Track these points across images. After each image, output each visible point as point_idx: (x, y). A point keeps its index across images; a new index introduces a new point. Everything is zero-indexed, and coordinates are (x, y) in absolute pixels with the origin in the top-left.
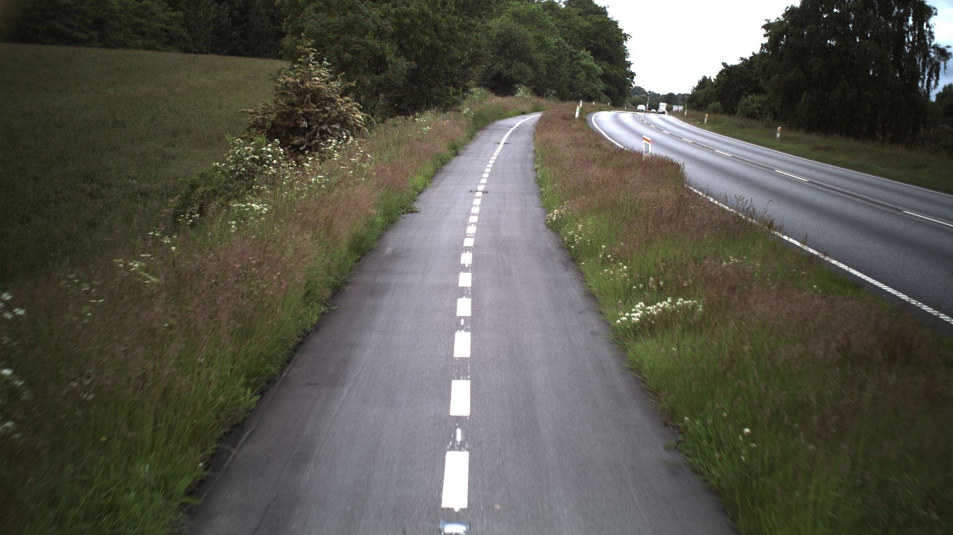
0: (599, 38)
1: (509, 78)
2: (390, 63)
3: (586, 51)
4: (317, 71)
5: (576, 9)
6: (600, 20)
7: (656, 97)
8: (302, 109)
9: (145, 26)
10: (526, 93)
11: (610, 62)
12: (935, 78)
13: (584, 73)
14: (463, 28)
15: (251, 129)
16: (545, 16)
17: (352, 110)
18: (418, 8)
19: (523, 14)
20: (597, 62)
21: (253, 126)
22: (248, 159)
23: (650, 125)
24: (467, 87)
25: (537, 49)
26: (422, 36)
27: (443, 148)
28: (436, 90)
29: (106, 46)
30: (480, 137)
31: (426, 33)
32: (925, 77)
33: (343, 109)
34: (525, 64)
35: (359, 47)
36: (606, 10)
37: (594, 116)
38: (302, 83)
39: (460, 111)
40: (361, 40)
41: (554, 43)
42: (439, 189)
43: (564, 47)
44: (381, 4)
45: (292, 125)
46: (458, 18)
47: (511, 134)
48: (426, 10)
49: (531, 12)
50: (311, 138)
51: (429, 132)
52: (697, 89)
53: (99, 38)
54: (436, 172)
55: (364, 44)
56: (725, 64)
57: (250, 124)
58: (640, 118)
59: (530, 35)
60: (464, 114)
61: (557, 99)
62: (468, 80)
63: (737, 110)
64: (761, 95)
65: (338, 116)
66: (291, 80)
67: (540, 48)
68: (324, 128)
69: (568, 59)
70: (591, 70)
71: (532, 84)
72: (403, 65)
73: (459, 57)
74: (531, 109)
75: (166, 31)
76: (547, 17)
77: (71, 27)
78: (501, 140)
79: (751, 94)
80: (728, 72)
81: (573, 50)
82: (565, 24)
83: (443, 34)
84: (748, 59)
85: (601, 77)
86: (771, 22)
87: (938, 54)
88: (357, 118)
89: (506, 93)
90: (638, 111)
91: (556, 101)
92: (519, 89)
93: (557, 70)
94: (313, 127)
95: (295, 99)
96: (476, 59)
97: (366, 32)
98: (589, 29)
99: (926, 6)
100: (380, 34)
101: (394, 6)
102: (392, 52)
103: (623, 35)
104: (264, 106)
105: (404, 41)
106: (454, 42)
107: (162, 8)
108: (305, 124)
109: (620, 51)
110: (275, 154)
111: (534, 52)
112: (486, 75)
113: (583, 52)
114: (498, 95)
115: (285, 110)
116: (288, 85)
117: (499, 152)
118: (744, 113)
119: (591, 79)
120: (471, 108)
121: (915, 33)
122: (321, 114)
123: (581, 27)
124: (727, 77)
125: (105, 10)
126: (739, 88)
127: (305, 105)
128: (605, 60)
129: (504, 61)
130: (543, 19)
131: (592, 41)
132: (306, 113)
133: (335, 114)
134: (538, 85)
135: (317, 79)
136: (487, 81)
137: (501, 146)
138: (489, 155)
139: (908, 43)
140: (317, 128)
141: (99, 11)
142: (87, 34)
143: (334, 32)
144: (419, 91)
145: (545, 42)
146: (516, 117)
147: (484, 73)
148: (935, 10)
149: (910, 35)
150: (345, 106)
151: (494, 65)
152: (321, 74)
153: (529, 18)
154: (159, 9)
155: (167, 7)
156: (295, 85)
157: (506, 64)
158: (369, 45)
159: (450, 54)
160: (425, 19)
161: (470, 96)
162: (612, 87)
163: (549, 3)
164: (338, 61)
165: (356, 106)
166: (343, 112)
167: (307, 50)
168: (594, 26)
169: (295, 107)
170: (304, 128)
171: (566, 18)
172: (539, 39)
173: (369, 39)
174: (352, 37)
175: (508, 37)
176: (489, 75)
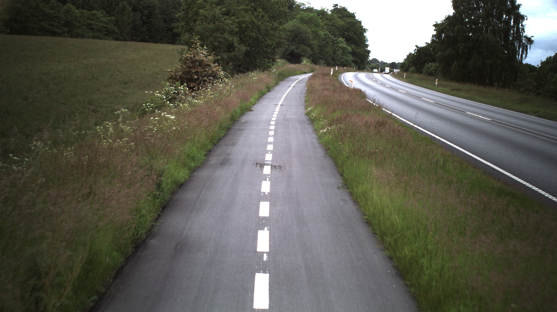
0: (349, 31)
1: (298, 54)
2: (236, 47)
3: (343, 38)
4: (201, 51)
5: (337, 14)
6: (350, 21)
7: (385, 64)
8: (194, 70)
9: (94, 25)
10: (308, 62)
11: (356, 45)
12: (525, 53)
13: (340, 51)
14: (272, 29)
16: (318, 19)
17: (219, 70)
18: (250, 19)
19: (306, 18)
20: (349, 45)
21: (170, 78)
22: (172, 92)
24: (274, 59)
25: (313, 38)
26: (252, 33)
27: (263, 88)
28: (258, 60)
29: (72, 37)
30: (281, 84)
31: (254, 32)
32: (520, 53)
33: (214, 69)
34: (307, 46)
35: (221, 40)
36: (354, 15)
37: (343, 75)
38: (194, 57)
39: (271, 71)
40: (222, 36)
41: (323, 35)
42: (261, 104)
43: (329, 37)
45: (190, 77)
46: (270, 24)
47: (297, 82)
48: (253, 19)
49: (311, 17)
50: (199, 84)
51: (256, 80)
53: (68, 32)
54: (260, 98)
56: (417, 46)
59: (309, 30)
60: (273, 72)
61: (325, 65)
62: (275, 55)
63: (423, 71)
64: (435, 63)
65: (212, 73)
66: (189, 56)
67: (315, 38)
68: (205, 79)
69: (331, 44)
70: (345, 49)
71: (311, 57)
72: (243, 48)
73: (271, 44)
74: (309, 71)
75: (105, 28)
76: (320, 20)
77: (52, 26)
78: (291, 85)
79: (431, 62)
80: (419, 50)
81: (334, 38)
82: (330, 23)
83: (262, 32)
85: (351, 53)
86: (438, 23)
87: (526, 41)
88: (221, 74)
89: (296, 62)
90: (371, 73)
92: (304, 60)
93: (325, 49)
94: (199, 78)
95: (191, 65)
96: (279, 45)
97: (224, 32)
98: (344, 26)
99: (521, 14)
100: (231, 32)
101: (237, 18)
102: (237, 42)
103: (363, 29)
104: (175, 68)
105: (242, 36)
106: (268, 36)
107: (103, 15)
108: (196, 77)
109: (361, 38)
110: (184, 90)
111: (311, 40)
112: (285, 53)
113: (341, 39)
114: (292, 63)
115: (186, 70)
116: (187, 58)
117: (290, 90)
118: (426, 73)
119: (344, 54)
120: (277, 70)
121: (514, 30)
122: (203, 72)
123: (340, 25)
124: (418, 53)
125: (72, 16)
126: (425, 59)
127: (196, 68)
128: (353, 44)
129: (295, 45)
130: (317, 21)
131: (346, 33)
132: (197, 71)
133: (210, 72)
134: (314, 58)
135: (201, 55)
136: (286, 56)
138: (285, 91)
140: (201, 79)
141: (68, 17)
142: (62, 29)
143: (209, 32)
144: (250, 61)
145: (318, 34)
147: (284, 51)
148: (526, 17)
149: (512, 30)
151: (289, 47)
152: (203, 53)
153: (309, 20)
154: (101, 15)
155: (106, 14)
156: (191, 58)
157: (296, 47)
158: (227, 39)
159: (266, 42)
160: (253, 24)
161: (276, 64)
162: (357, 59)
163: (321, 11)
164: (211, 46)
165: (221, 68)
166: (214, 71)
167: (196, 41)
168: (347, 24)
169: (191, 69)
170: (196, 79)
171: (330, 20)
172: (314, 32)
173: (226, 35)
174: (218, 34)
175: (297, 32)
176: (287, 52)
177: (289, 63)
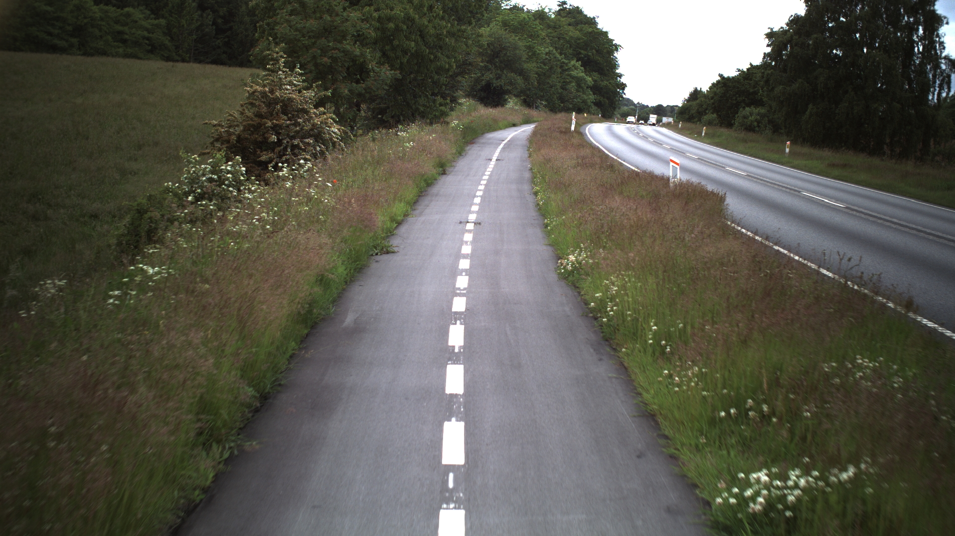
0: (589, 49)
1: (499, 88)
2: (372, 71)
3: (577, 61)
4: (288, 79)
5: (566, 18)
6: (590, 30)
7: (644, 108)
8: (270, 121)
9: (127, 34)
10: (516, 104)
11: (600, 73)
12: (946, 90)
13: (574, 84)
14: (451, 34)
15: (215, 143)
16: (536, 25)
17: (327, 123)
18: (403, 12)
19: (514, 22)
20: (587, 73)
21: (217, 140)
22: (204, 178)
23: (647, 138)
24: (455, 97)
25: (527, 59)
26: (408, 42)
27: (429, 168)
28: (422, 101)
29: (85, 54)
30: (470, 152)
31: (411, 39)
32: (935, 90)
33: (317, 121)
34: (516, 74)
35: (336, 53)
36: (595, 21)
37: (587, 129)
38: (272, 92)
39: (448, 123)
40: (339, 46)
41: (545, 53)
42: (422, 218)
43: (555, 57)
44: (363, 7)
45: (260, 139)
46: (447, 23)
47: (503, 148)
48: (411, 13)
49: (522, 21)
50: (281, 153)
51: (412, 148)
52: (689, 100)
53: (79, 45)
54: (419, 196)
55: (342, 50)
56: (722, 75)
57: (213, 137)
58: (634, 130)
59: (520, 44)
60: (453, 127)
61: (548, 110)
62: (457, 90)
63: (734, 122)
64: (760, 107)
65: (312, 130)
66: (259, 88)
67: (530, 58)
68: (296, 142)
69: (559, 70)
70: (581, 80)
71: (522, 94)
72: (387, 73)
73: (447, 66)
74: (521, 121)
75: (148, 39)
76: (538, 26)
77: (50, 34)
78: (492, 156)
79: (749, 105)
80: (724, 83)
81: (564, 60)
82: (555, 34)
83: (430, 40)
84: (745, 70)
85: (591, 88)
86: (774, 30)
87: (949, 65)
88: (332, 131)
89: (496, 103)
90: (627, 123)
91: (546, 112)
92: (509, 100)
93: (548, 81)
94: (283, 141)
95: (264, 110)
96: (465, 68)
97: (344, 37)
98: (579, 39)
99: (937, 14)
100: (360, 38)
101: (377, 10)
102: (374, 59)
103: (614, 45)
104: (229, 117)
105: (387, 48)
106: (441, 49)
107: (144, 15)
108: (274, 138)
109: (610, 62)
110: (236, 173)
111: (525, 62)
112: (474, 85)
113: (573, 62)
114: (487, 106)
115: (253, 123)
116: (255, 94)
117: (491, 170)
118: (742, 126)
119: (581, 90)
120: (460, 120)
121: (925, 43)
122: (293, 127)
123: (571, 37)
124: (724, 88)
125: (85, 18)
126: (736, 99)
127: (275, 117)
128: (595, 72)
129: (494, 71)
130: (533, 28)
131: (582, 52)
132: (276, 125)
133: (308, 127)
134: (528, 96)
135: (288, 87)
136: (476, 91)
137: (493, 162)
138: (481, 174)
139: (918, 54)
140: (288, 142)
141: (80, 18)
142: (67, 41)
143: (310, 37)
144: (403, 102)
145: (535, 51)
146: (507, 129)
147: (473, 83)
148: (946, 19)
149: (920, 45)
150: (320, 118)
151: (483, 75)
152: (293, 83)
153: (520, 27)
154: (141, 16)
155: (149, 15)
156: (264, 94)
157: (496, 75)
158: (348, 51)
159: (437, 63)
160: (410, 24)
161: (458, 107)
162: (602, 99)
163: (538, 12)
164: (313, 68)
165: (332, 118)
166: (317, 124)
167: (275, 55)
168: (584, 36)
169: (264, 119)
170: (274, 142)
171: (556, 28)
172: (529, 48)
173: (347, 44)
174: (329, 42)
175: (498, 46)
176: (478, 85)
177: (483, 105)
